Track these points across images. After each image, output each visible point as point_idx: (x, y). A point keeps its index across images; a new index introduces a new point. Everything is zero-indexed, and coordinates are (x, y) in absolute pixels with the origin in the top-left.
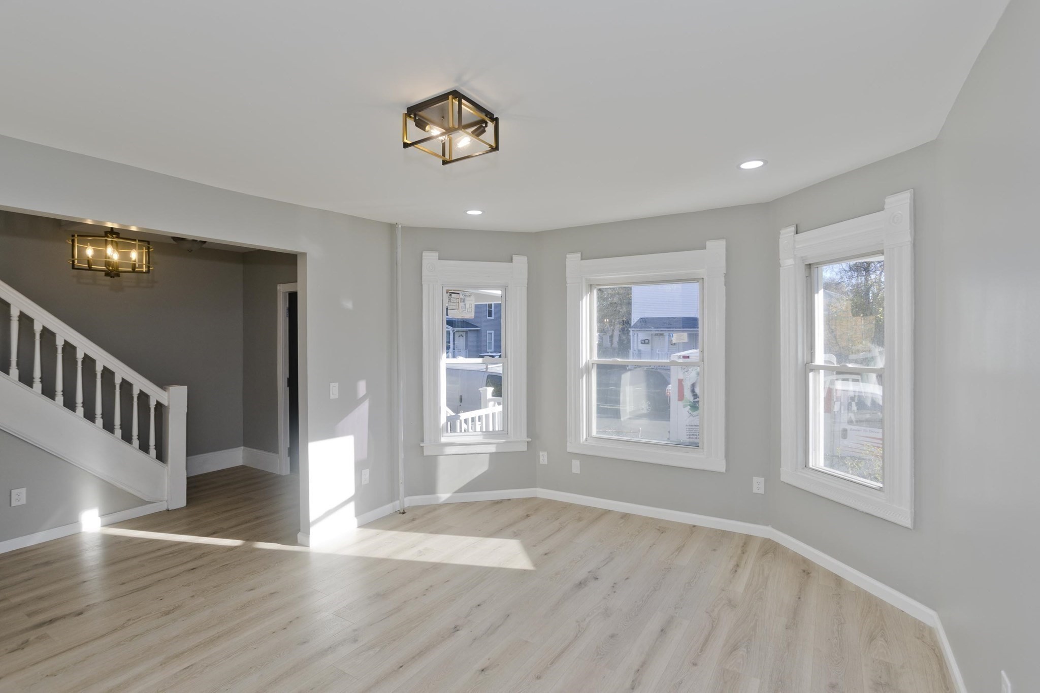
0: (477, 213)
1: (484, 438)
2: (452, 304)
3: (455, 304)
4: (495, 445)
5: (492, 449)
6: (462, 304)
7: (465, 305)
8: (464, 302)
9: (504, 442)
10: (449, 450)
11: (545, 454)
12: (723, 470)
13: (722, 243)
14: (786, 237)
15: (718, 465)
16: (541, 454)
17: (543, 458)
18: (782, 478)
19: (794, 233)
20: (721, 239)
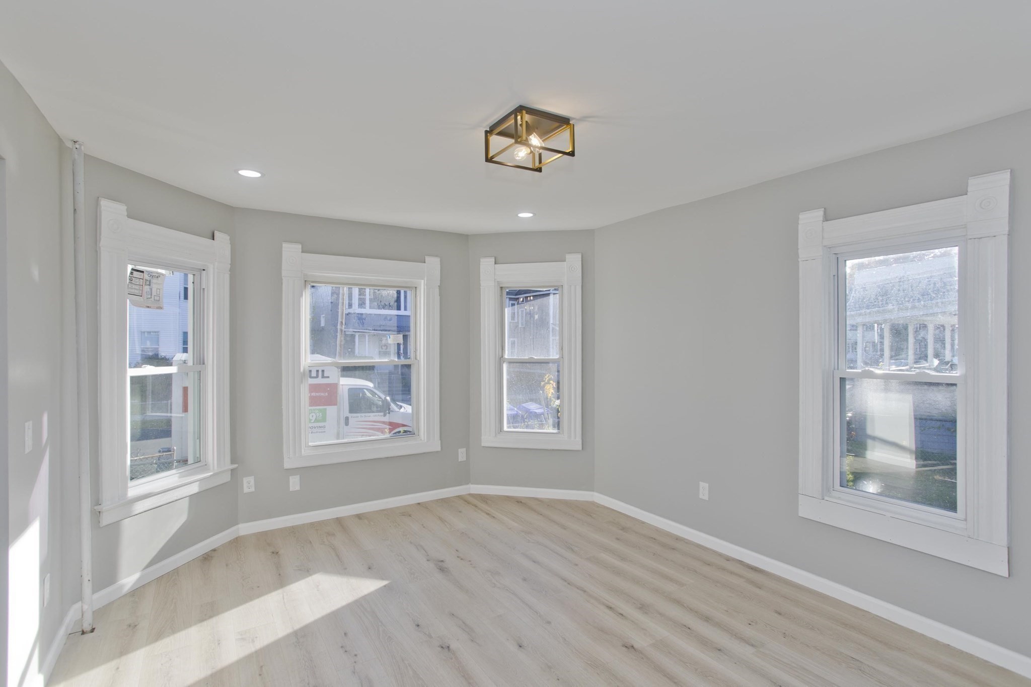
0: (254, 174)
1: (180, 477)
2: (134, 286)
3: (137, 287)
4: (198, 483)
5: (194, 489)
6: (147, 288)
7: (151, 289)
8: (150, 285)
9: (211, 476)
10: (139, 507)
11: (251, 479)
12: (439, 449)
13: (437, 260)
14: (486, 265)
15: (435, 446)
16: (245, 480)
17: (248, 485)
18: (483, 444)
19: (494, 263)
20: (437, 256)
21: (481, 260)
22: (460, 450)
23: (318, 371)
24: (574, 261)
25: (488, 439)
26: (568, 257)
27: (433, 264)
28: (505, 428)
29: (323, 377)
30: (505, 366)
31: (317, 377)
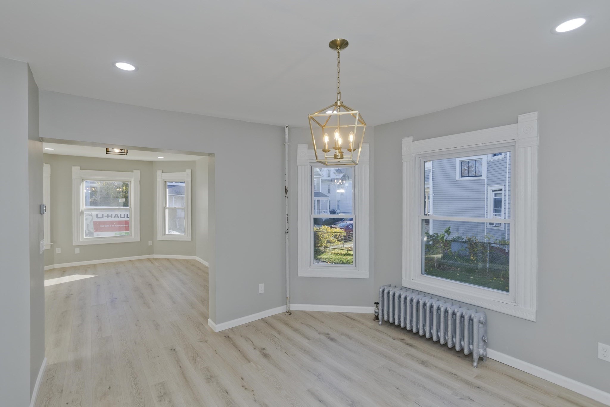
11: (60, 249)
12: (140, 241)
13: (139, 171)
14: (159, 172)
15: (138, 239)
16: (57, 249)
17: (58, 251)
18: (158, 239)
19: (161, 172)
20: (139, 170)
21: (157, 171)
22: (149, 242)
23: (124, 215)
24: (189, 172)
25: (160, 237)
26: (187, 170)
27: (137, 173)
28: (167, 233)
29: (127, 217)
30: (167, 211)
31: (124, 217)
